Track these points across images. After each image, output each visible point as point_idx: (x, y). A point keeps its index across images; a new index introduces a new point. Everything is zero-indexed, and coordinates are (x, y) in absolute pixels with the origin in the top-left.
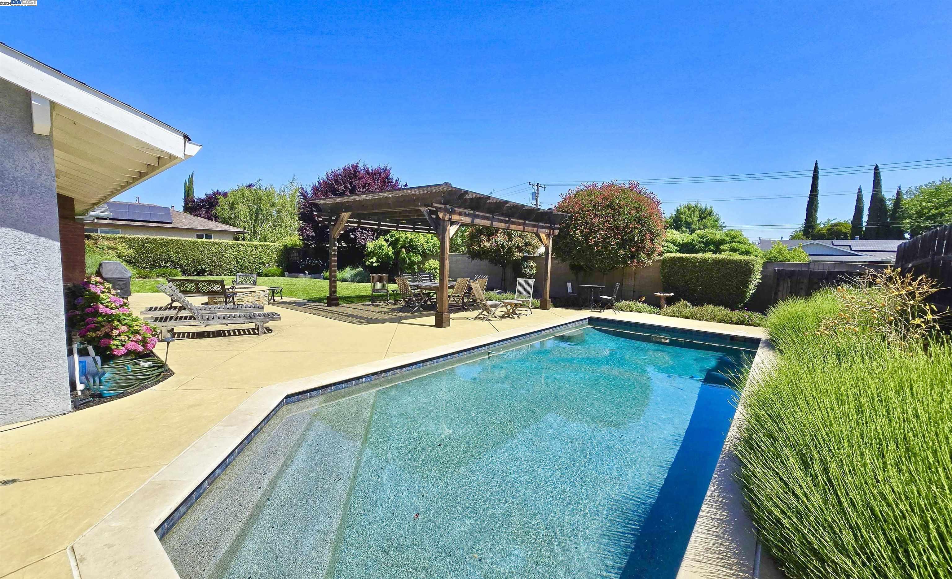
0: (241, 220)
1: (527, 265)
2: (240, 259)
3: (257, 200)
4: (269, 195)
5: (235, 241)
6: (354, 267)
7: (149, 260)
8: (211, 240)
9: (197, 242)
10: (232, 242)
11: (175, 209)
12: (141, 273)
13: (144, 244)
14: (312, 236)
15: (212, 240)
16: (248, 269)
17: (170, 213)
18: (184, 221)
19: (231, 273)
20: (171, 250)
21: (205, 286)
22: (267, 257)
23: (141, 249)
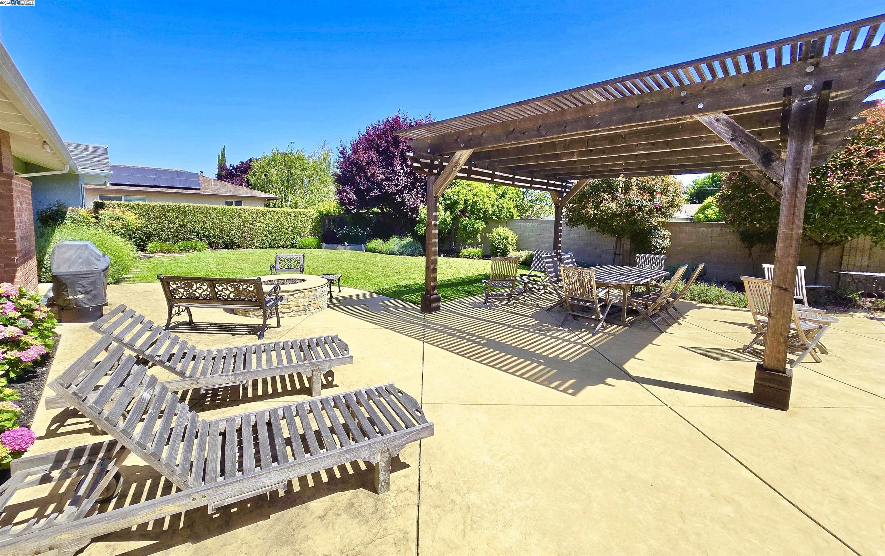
0: (273, 186)
1: (659, 234)
2: (273, 228)
3: (288, 165)
4: (300, 158)
5: (267, 208)
6: (401, 235)
7: (171, 232)
8: (240, 207)
9: (225, 209)
10: (263, 209)
11: (204, 174)
12: (162, 246)
13: (165, 212)
14: (354, 201)
15: (242, 207)
16: (281, 240)
17: (198, 178)
18: (213, 187)
19: (263, 244)
20: (196, 219)
21: (227, 289)
22: (301, 226)
23: (162, 219)
